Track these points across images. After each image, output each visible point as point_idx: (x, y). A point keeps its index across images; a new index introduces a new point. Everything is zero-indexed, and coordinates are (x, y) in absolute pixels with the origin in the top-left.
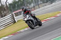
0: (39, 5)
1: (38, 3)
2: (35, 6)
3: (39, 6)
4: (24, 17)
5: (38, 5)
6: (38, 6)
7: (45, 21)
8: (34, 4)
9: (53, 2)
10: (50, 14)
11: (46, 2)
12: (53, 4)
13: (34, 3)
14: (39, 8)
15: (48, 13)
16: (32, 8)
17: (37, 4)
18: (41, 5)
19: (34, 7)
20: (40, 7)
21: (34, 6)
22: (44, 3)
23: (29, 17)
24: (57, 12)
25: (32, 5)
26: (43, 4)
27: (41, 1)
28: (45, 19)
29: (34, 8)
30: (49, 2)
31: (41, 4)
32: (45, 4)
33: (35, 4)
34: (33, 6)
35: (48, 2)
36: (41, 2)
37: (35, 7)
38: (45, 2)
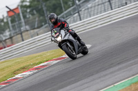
0: (23, 34)
1: (20, 30)
2: (12, 35)
3: (22, 37)
5: (21, 34)
6: (20, 36)
7: (36, 69)
8: (10, 31)
10: (48, 54)
11: (38, 28)
13: (11, 29)
14: (23, 40)
15: (44, 51)
16: (7, 41)
17: (17, 30)
18: (26, 33)
19: (11, 38)
20: (24, 38)
21: (10, 35)
22: (34, 29)
25: (7, 33)
26: (32, 31)
27: (26, 25)
28: (37, 64)
29: (12, 40)
30: (44, 26)
31: (27, 31)
32: (36, 30)
33: (13, 32)
34: (8, 37)
35: (42, 26)
36: (28, 27)
37: (14, 38)
38: (36, 27)
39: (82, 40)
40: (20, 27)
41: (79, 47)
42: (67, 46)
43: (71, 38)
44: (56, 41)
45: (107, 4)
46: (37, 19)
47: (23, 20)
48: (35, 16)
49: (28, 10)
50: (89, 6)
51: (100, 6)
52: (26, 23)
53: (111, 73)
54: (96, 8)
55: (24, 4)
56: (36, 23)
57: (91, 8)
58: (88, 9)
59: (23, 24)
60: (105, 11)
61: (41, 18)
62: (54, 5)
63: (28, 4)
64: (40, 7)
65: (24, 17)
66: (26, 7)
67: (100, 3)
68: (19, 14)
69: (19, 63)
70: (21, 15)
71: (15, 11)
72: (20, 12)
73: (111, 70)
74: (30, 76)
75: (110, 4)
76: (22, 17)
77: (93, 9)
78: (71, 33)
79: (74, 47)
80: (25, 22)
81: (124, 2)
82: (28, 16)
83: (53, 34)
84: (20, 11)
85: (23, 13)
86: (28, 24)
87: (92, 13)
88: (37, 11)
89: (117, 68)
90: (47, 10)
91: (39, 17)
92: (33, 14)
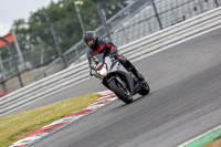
0: (22, 76)
1: (17, 69)
2: (5, 78)
3: (20, 80)
4: (97, 63)
5: (19, 75)
6: (16, 78)
9: (68, 59)
10: (64, 105)
11: (45, 64)
12: (72, 66)
14: (22, 86)
17: (12, 70)
18: (27, 73)
19: (3, 83)
20: (23, 81)
22: (38, 67)
23: (113, 66)
24: (86, 97)
26: (36, 70)
27: (25, 61)
28: (47, 123)
31: (28, 70)
32: (41, 69)
35: (52, 61)
36: (28, 64)
37: (7, 83)
38: (42, 62)
39: (139, 72)
40: (16, 64)
41: (135, 83)
42: (117, 82)
43: (122, 69)
44: (98, 76)
45: (153, 20)
46: (43, 51)
47: (20, 53)
48: (39, 46)
49: (28, 38)
50: (125, 24)
51: (142, 24)
52: (26, 58)
53: (167, 130)
54: (136, 27)
55: (21, 27)
56: (42, 57)
57: (128, 27)
58: (123, 30)
59: (21, 59)
60: (151, 31)
61: (49, 48)
62: (69, 26)
63: (27, 27)
64: (46, 32)
65: (22, 48)
66: (24, 31)
67: (142, 19)
68: (13, 44)
69: (18, 122)
70: (17, 44)
71: (7, 39)
72: (16, 41)
73: (167, 126)
74: (37, 142)
75: (159, 20)
76: (18, 49)
77: (131, 30)
78: (121, 62)
79: (128, 84)
80: (24, 57)
81: (181, 15)
82: (27, 47)
83: (94, 64)
84: (14, 38)
85: (19, 42)
86: (29, 60)
87: (130, 36)
88: (42, 38)
89: (176, 121)
90: (58, 35)
91: (46, 47)
92: (36, 43)
